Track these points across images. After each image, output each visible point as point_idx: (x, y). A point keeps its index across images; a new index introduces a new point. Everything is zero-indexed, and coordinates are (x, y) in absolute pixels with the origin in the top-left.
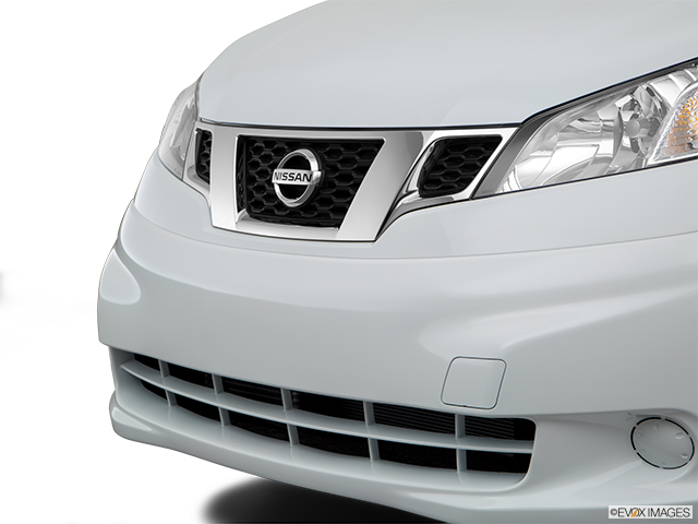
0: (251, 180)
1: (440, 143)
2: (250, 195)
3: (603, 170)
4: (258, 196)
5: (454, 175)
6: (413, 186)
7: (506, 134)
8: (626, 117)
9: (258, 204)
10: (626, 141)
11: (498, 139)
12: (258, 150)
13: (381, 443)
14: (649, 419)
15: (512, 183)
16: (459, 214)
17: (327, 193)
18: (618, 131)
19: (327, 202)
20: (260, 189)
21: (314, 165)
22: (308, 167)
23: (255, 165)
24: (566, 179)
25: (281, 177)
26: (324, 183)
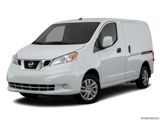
0: (26, 65)
1: (45, 61)
2: (26, 66)
3: (60, 63)
4: (27, 66)
5: (47, 64)
6: (43, 65)
7: (52, 60)
8: (62, 59)
9: (27, 67)
10: (62, 61)
11: (51, 61)
12: (26, 62)
13: (40, 88)
14: (64, 85)
15: (52, 64)
16: (47, 67)
17: (34, 66)
18: (61, 60)
19: (34, 67)
20: (27, 65)
21: (33, 63)
22: (32, 63)
23: (26, 63)
24: (56, 64)
25: (29, 64)
26: (34, 65)
